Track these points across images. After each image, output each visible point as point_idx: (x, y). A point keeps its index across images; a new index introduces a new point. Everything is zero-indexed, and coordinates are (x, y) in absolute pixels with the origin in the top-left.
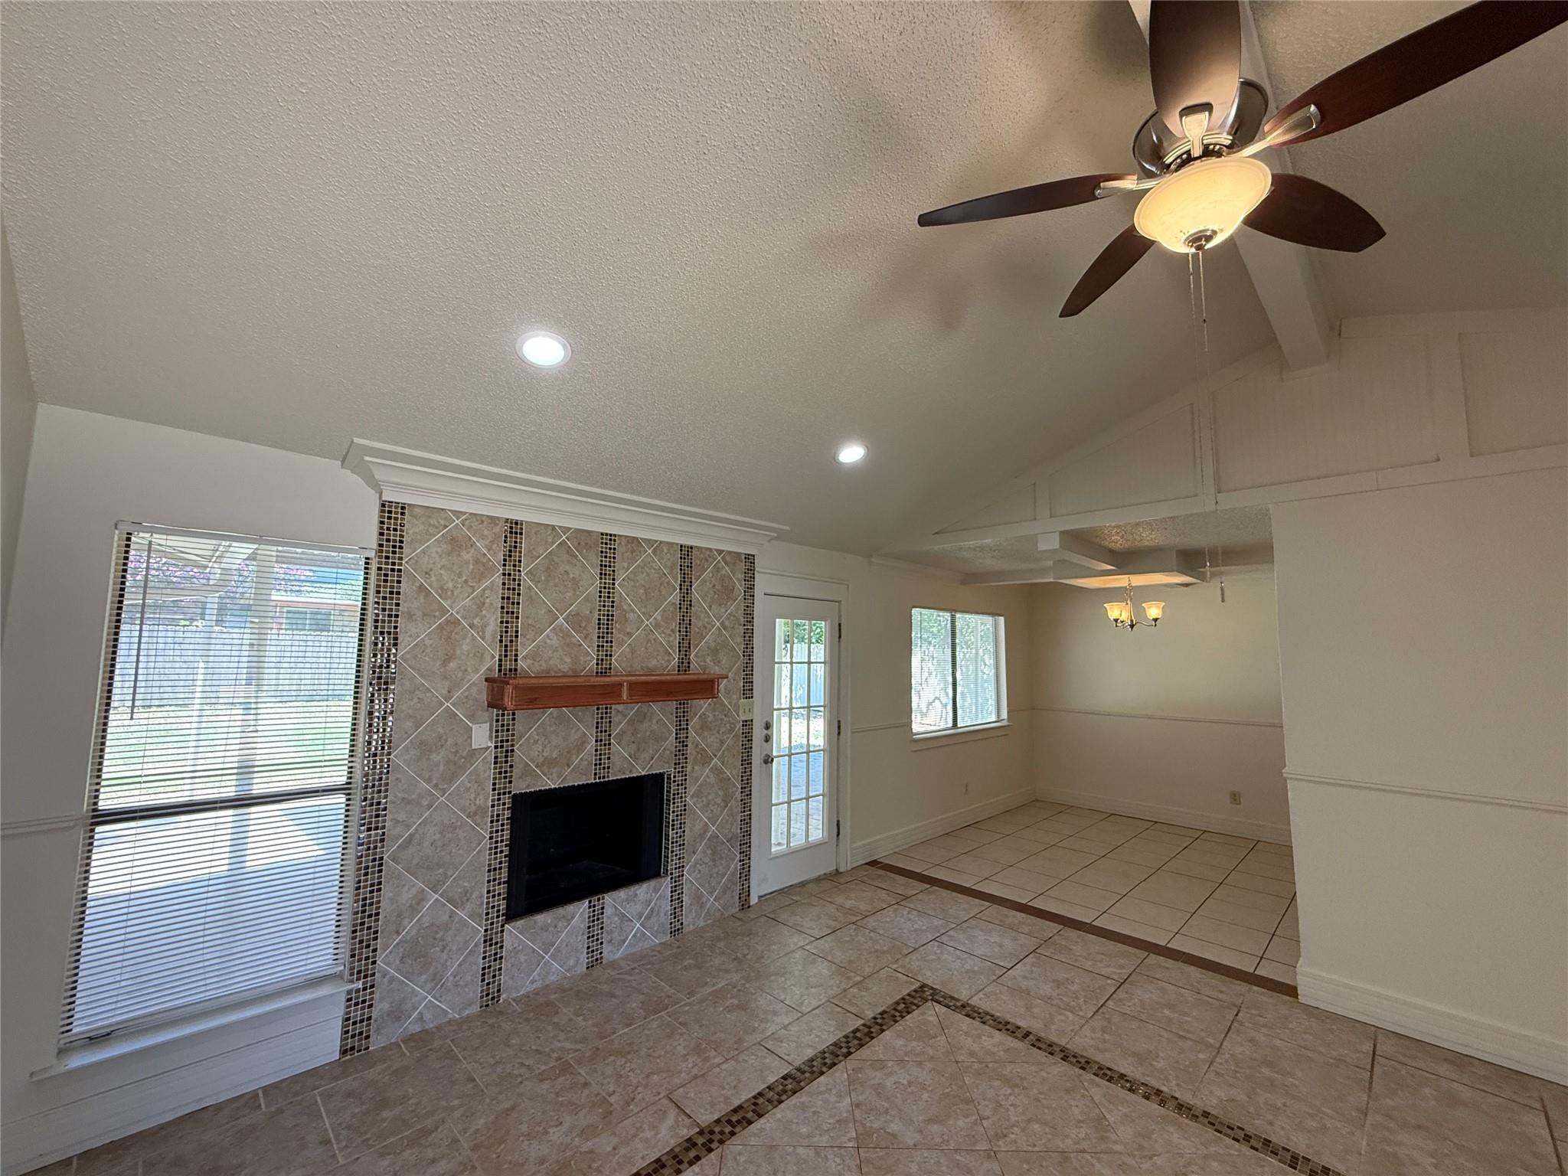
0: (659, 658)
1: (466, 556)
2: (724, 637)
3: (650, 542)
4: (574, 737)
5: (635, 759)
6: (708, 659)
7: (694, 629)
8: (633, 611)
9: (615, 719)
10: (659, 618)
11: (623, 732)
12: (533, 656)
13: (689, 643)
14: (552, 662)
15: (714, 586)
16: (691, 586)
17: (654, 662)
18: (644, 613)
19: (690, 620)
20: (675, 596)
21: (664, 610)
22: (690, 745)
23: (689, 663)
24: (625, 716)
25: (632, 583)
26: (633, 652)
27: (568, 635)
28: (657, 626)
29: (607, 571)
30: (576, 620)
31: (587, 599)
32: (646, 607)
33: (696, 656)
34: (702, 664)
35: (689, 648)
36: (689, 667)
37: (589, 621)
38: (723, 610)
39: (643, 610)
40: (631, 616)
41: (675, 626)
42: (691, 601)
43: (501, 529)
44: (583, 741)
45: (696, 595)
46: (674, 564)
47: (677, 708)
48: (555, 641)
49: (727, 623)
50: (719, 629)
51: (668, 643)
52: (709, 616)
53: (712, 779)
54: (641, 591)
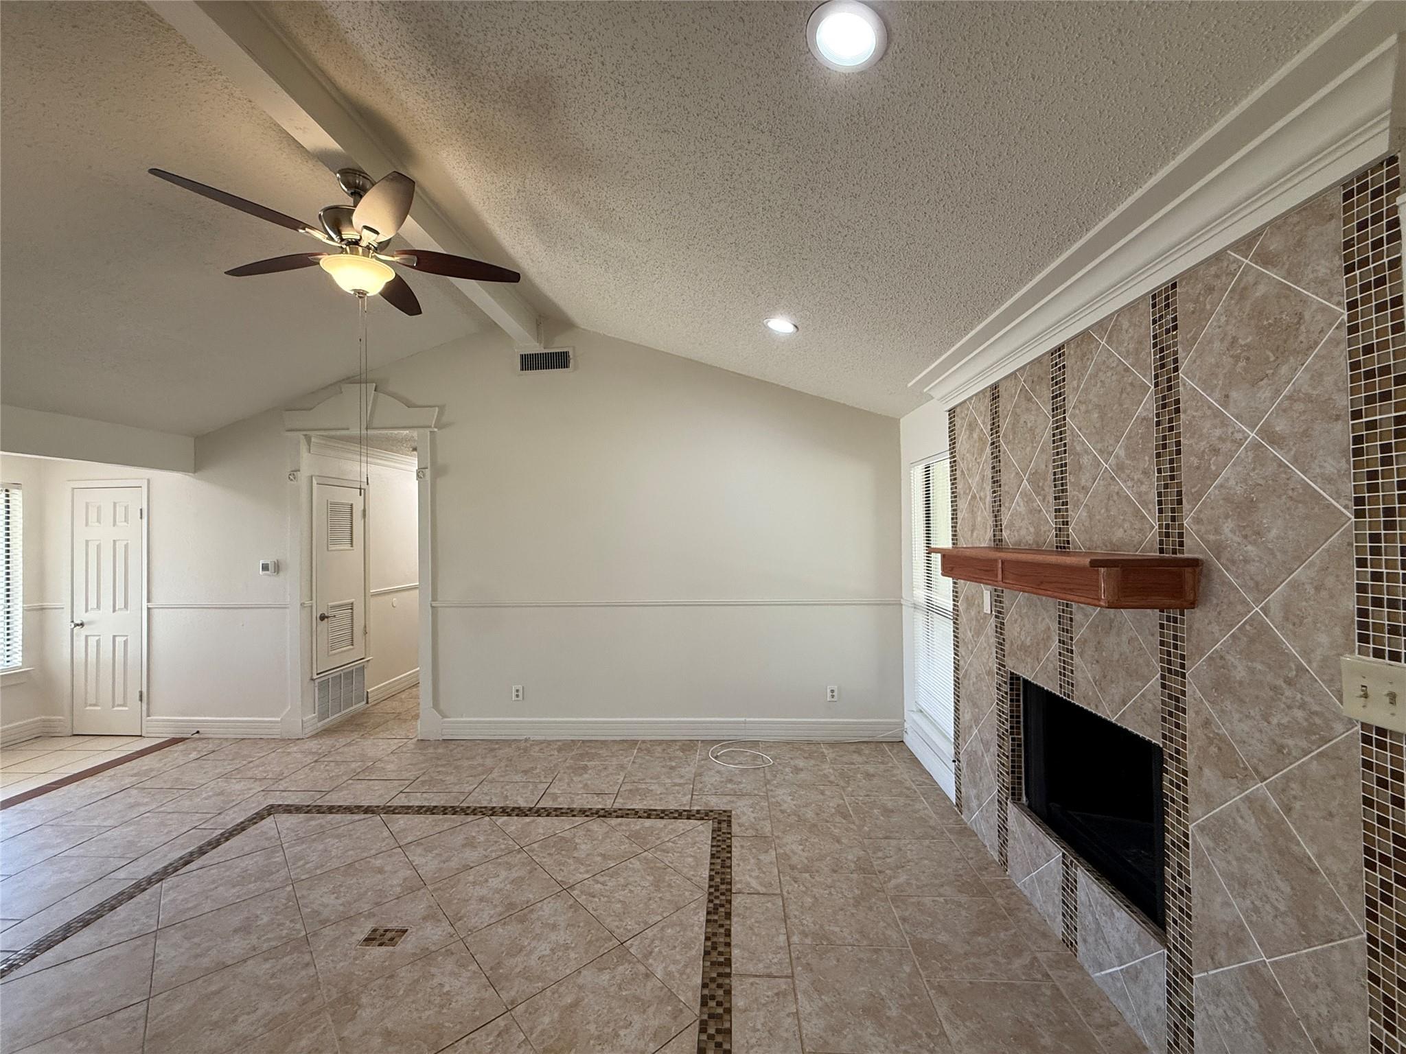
0: (1127, 525)
1: (975, 436)
2: (1271, 468)
4: (1041, 628)
5: (1101, 691)
6: (1228, 527)
7: (1188, 460)
8: (1087, 452)
9: (1078, 617)
10: (1122, 453)
11: (1085, 642)
12: (1011, 525)
13: (1179, 493)
14: (1023, 532)
15: (1234, 340)
16: (1176, 369)
17: (1119, 533)
18: (1101, 452)
19: (1178, 444)
20: (1147, 405)
21: (1129, 438)
22: (1190, 713)
23: (1181, 535)
24: (1087, 617)
25: (1083, 408)
26: (1091, 517)
27: (1031, 499)
28: (1120, 467)
29: (1060, 400)
30: (1035, 479)
31: (1043, 449)
32: (1102, 440)
33: (1197, 520)
34: (1212, 537)
35: (1180, 502)
36: (1181, 544)
37: (1045, 480)
38: (1267, 394)
39: (1099, 446)
40: (1085, 460)
41: (1148, 461)
42: (1177, 402)
43: (987, 400)
44: (1048, 639)
45: (1187, 382)
46: (1141, 345)
47: (1162, 626)
48: (1023, 508)
49: (1280, 426)
50: (1256, 446)
51: (1139, 494)
52: (1224, 422)
53: (1250, 824)
54: (1096, 416)
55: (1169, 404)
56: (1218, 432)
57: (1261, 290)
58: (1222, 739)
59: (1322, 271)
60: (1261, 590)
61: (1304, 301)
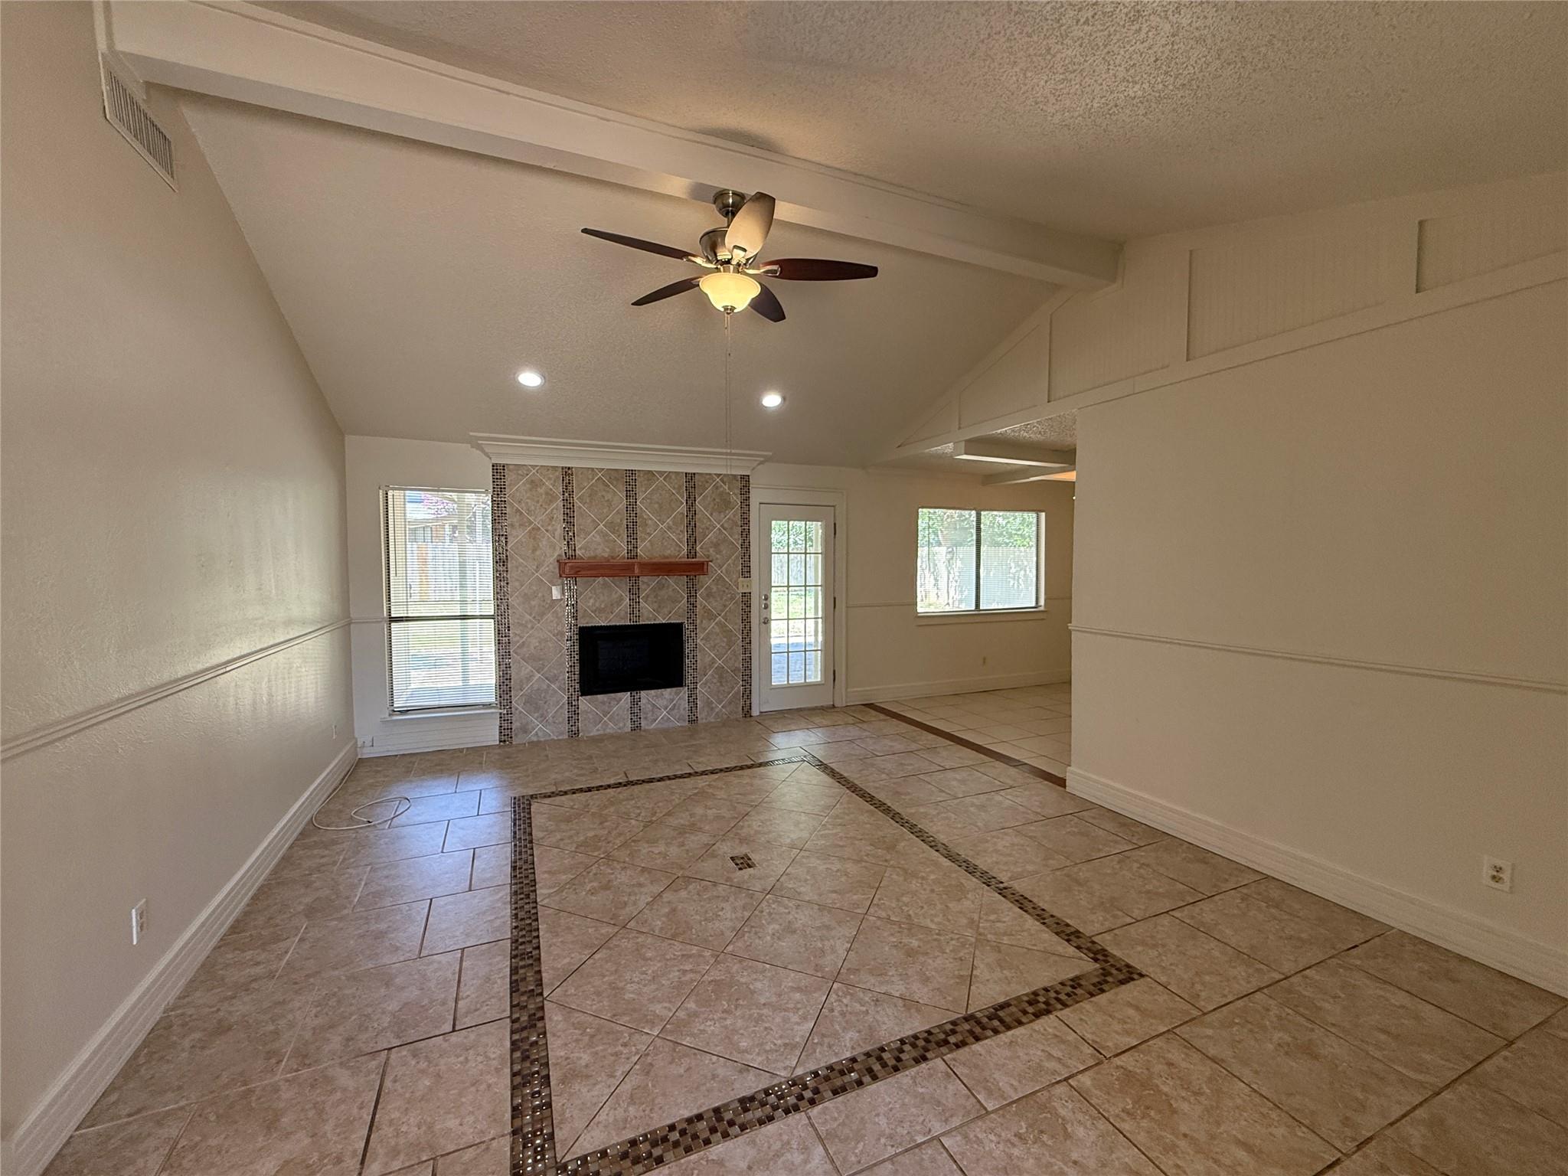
1: (541, 490)
2: (724, 535)
3: (661, 473)
4: (614, 596)
5: (658, 612)
6: (711, 550)
7: (699, 530)
8: (651, 519)
9: (642, 587)
10: (671, 523)
11: (647, 596)
12: (585, 548)
13: (695, 539)
14: (597, 551)
15: (714, 499)
16: (695, 501)
17: (669, 552)
18: (659, 521)
19: (695, 524)
20: (683, 508)
21: (674, 518)
22: (698, 606)
23: (695, 552)
24: (649, 585)
25: (649, 501)
26: (652, 545)
27: (607, 535)
28: (670, 528)
29: (630, 494)
30: (611, 526)
31: (618, 512)
32: (660, 516)
33: (701, 548)
34: (706, 553)
35: (696, 542)
36: (695, 554)
37: (620, 525)
38: (723, 516)
39: (659, 518)
40: (650, 522)
41: (683, 527)
42: (695, 511)
43: (559, 473)
44: (621, 599)
45: (699, 506)
46: (680, 487)
47: (687, 582)
48: (598, 539)
49: (726, 525)
50: (719, 529)
51: (679, 539)
53: (717, 630)
54: (656, 506)
55: (691, 511)
60: (720, 567)
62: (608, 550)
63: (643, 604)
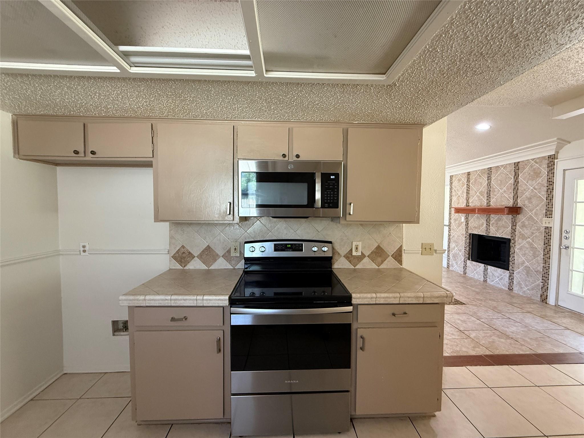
0: (505, 202)
1: (461, 182)
3: (502, 166)
4: (481, 222)
5: (497, 231)
6: (526, 202)
7: (519, 191)
8: (497, 188)
9: (491, 219)
10: (505, 189)
11: (493, 223)
12: (472, 202)
13: (517, 196)
14: (476, 204)
15: (530, 173)
18: (500, 189)
19: (518, 188)
20: (512, 181)
21: (507, 186)
22: (517, 231)
24: (494, 219)
25: (496, 180)
26: (496, 200)
27: (480, 197)
28: (505, 192)
29: (489, 178)
30: (481, 193)
31: (484, 187)
32: (501, 186)
34: (523, 203)
35: (517, 198)
36: (517, 205)
37: (484, 193)
38: (534, 182)
40: (496, 190)
41: (511, 191)
42: (518, 181)
43: (466, 175)
44: (483, 224)
45: (520, 178)
46: (511, 170)
47: (512, 218)
48: (477, 199)
49: (536, 187)
50: (532, 190)
51: (509, 197)
52: (527, 185)
53: (527, 246)
54: (499, 182)
55: (516, 182)
56: (526, 187)
57: (535, 167)
58: (523, 234)
59: (544, 166)
60: (531, 211)
61: (542, 170)
62: (479, 203)
63: (491, 227)
